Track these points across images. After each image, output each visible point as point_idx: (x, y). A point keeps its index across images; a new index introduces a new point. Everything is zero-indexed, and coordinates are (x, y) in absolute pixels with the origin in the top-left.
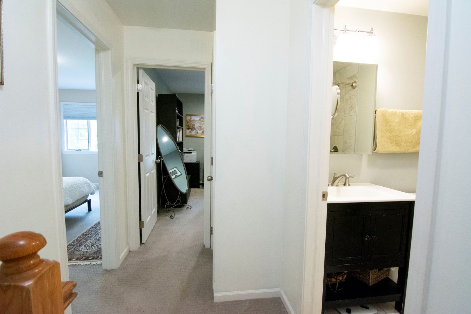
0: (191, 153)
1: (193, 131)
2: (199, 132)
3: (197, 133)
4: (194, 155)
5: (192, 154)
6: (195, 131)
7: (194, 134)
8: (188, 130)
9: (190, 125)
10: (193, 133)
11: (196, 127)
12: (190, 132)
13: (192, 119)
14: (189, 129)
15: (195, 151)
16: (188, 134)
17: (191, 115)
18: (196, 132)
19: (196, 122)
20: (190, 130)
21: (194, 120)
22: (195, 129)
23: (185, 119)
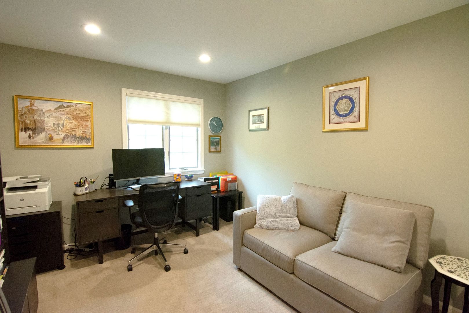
0: (35, 187)
1: (38, 134)
2: (55, 137)
3: (51, 139)
4: (44, 193)
5: (37, 191)
6: (43, 135)
7: (43, 141)
8: (23, 132)
9: (28, 122)
10: (40, 139)
11: (46, 126)
12: (30, 137)
13: (33, 108)
14: (26, 129)
15: (47, 183)
16: (24, 142)
17: (32, 98)
18: (46, 137)
19: (47, 115)
20: (31, 132)
21: (41, 110)
22: (44, 130)
23: (14, 105)
